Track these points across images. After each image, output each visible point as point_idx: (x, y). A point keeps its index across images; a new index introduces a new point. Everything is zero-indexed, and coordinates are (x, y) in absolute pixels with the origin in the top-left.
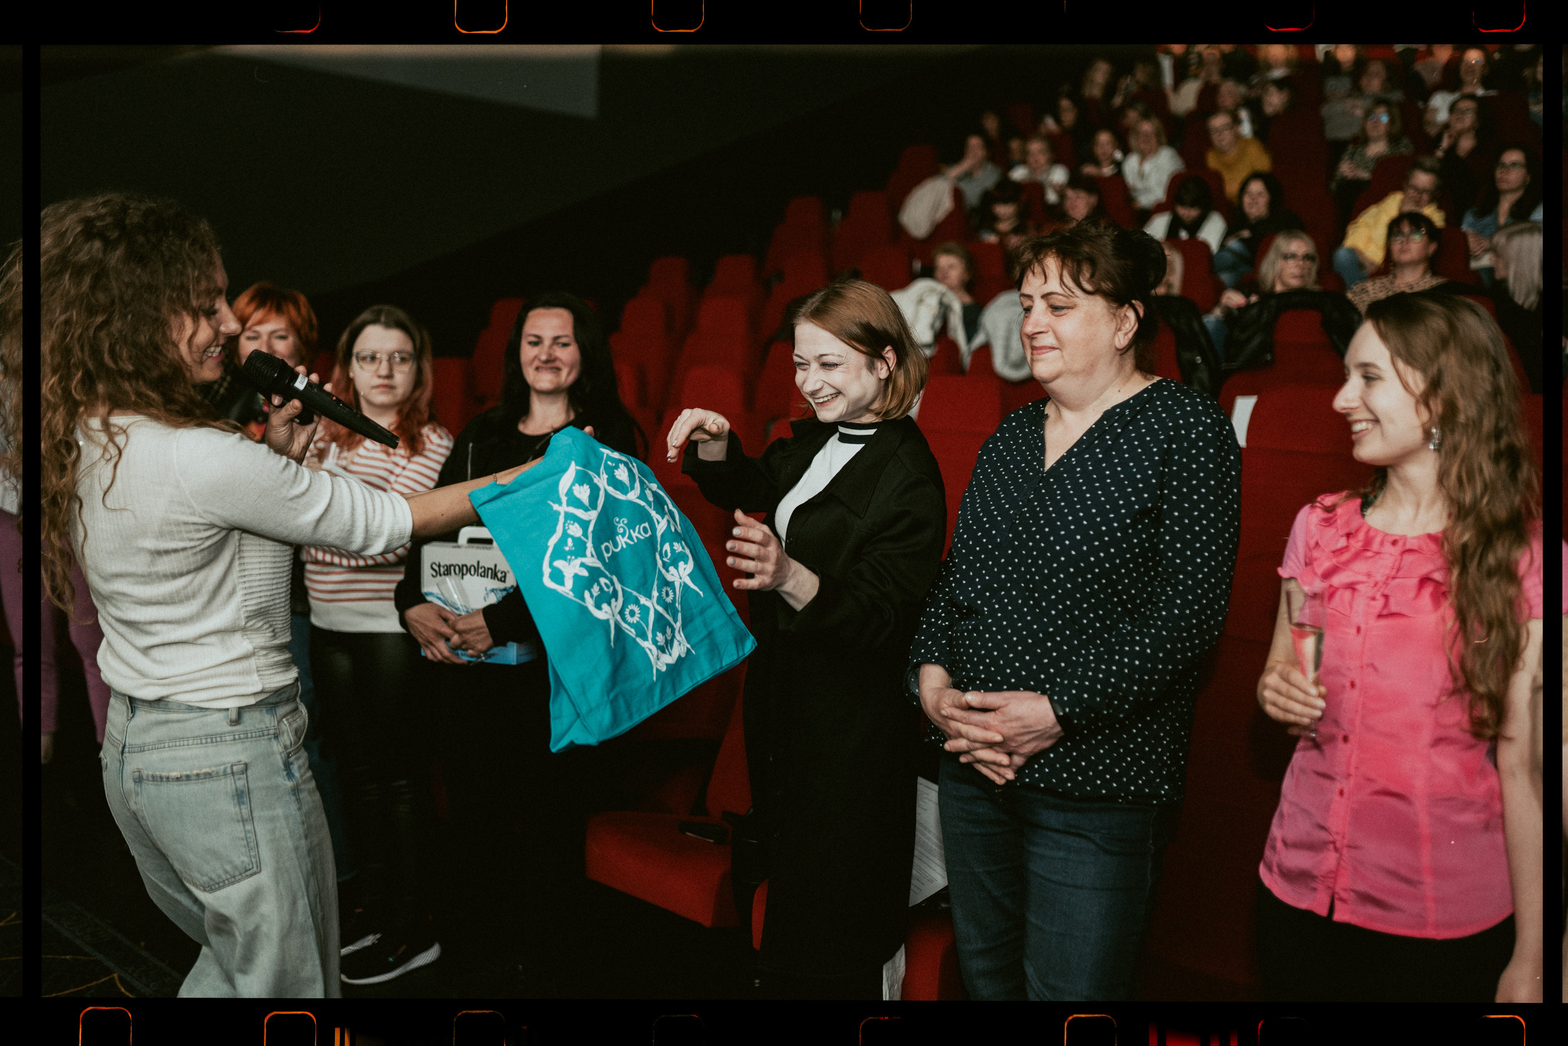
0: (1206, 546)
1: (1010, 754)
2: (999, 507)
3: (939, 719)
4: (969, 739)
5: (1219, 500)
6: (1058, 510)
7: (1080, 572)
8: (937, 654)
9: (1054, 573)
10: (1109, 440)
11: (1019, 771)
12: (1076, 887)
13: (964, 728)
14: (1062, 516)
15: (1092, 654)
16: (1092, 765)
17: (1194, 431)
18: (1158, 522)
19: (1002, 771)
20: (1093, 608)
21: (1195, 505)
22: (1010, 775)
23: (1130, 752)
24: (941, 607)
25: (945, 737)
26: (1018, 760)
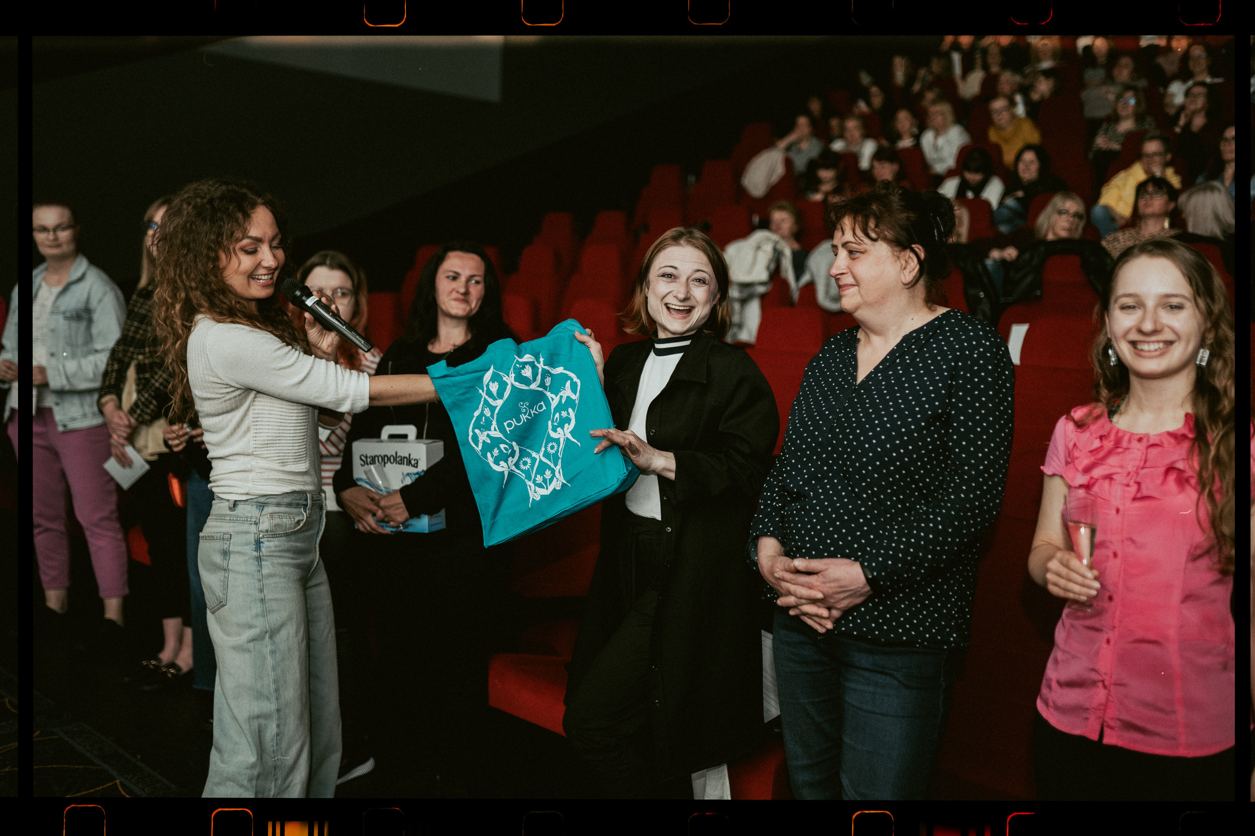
0: (986, 443)
1: (829, 609)
2: (821, 414)
3: (773, 581)
4: (796, 597)
5: (996, 406)
6: (867, 415)
7: (884, 465)
8: (771, 529)
9: (864, 466)
10: (908, 359)
11: (837, 622)
12: (882, 715)
13: (792, 588)
14: (870, 421)
15: (895, 530)
16: (895, 617)
17: (976, 352)
18: (947, 424)
19: (823, 622)
20: (894, 493)
21: (977, 411)
22: (829, 625)
23: (925, 607)
24: (776, 492)
25: (778, 595)
26: (836, 613)
